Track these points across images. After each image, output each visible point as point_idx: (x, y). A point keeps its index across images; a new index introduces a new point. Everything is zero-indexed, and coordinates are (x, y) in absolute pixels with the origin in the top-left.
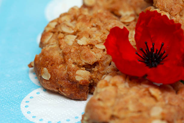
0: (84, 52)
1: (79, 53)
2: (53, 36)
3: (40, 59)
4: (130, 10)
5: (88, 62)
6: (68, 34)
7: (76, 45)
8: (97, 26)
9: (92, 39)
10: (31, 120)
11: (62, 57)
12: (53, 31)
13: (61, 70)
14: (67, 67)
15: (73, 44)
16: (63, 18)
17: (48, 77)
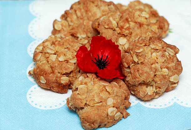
0: (64, 66)
1: (60, 66)
2: (42, 55)
3: (38, 71)
4: (84, 34)
5: (67, 72)
6: (51, 54)
7: (57, 61)
8: (67, 48)
9: (67, 57)
10: (35, 107)
11: (50, 69)
12: (41, 52)
13: (52, 77)
14: (55, 75)
15: (56, 60)
16: (46, 44)
17: (45, 82)
